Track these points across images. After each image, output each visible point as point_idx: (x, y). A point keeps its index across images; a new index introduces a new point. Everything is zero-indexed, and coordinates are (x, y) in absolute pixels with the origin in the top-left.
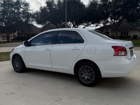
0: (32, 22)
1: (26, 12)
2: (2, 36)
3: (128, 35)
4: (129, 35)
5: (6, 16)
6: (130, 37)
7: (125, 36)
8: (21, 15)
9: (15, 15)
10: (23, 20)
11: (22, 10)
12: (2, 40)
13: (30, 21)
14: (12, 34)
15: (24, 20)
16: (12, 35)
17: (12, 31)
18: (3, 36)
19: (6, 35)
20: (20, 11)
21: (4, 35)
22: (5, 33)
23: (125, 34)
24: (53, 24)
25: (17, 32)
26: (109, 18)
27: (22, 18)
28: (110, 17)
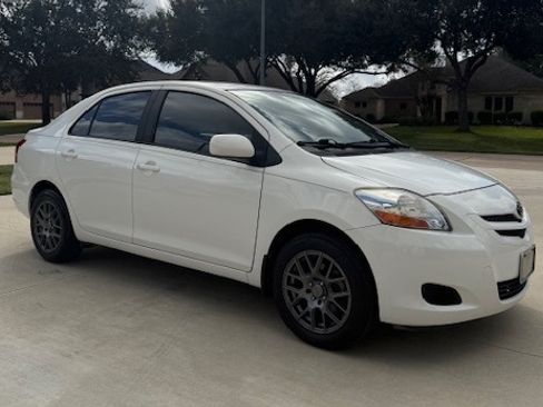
0: (142, 54)
1: (119, 15)
2: (24, 104)
3: (511, 109)
4: (516, 109)
5: (40, 29)
6: (519, 116)
7: (498, 112)
8: (99, 24)
9: (74, 22)
10: (107, 45)
11: (104, 7)
12: (24, 118)
13: (133, 50)
14: (63, 95)
15: (109, 45)
16: (61, 100)
17: (62, 85)
18: (29, 104)
19: (39, 100)
20: (95, 10)
21: (32, 101)
22: (37, 92)
23: (498, 106)
24: (218, 61)
25: (80, 88)
26: (438, 43)
27: (102, 37)
28: (439, 38)
